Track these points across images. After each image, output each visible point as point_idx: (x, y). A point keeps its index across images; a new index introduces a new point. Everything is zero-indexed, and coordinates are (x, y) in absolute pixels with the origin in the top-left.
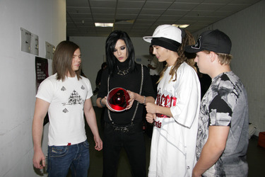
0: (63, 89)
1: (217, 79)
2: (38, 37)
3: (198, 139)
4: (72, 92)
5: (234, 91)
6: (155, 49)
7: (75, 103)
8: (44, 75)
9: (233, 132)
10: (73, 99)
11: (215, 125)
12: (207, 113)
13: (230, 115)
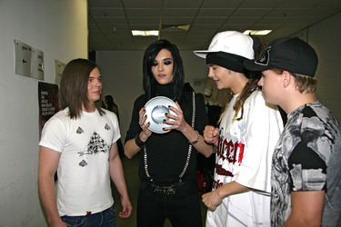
0: (80, 131)
1: (296, 115)
2: (42, 53)
3: (272, 210)
4: (92, 135)
5: (327, 132)
6: (211, 69)
7: (96, 151)
8: (53, 109)
9: (330, 197)
10: (94, 146)
11: (301, 190)
12: (285, 170)
13: (324, 172)
